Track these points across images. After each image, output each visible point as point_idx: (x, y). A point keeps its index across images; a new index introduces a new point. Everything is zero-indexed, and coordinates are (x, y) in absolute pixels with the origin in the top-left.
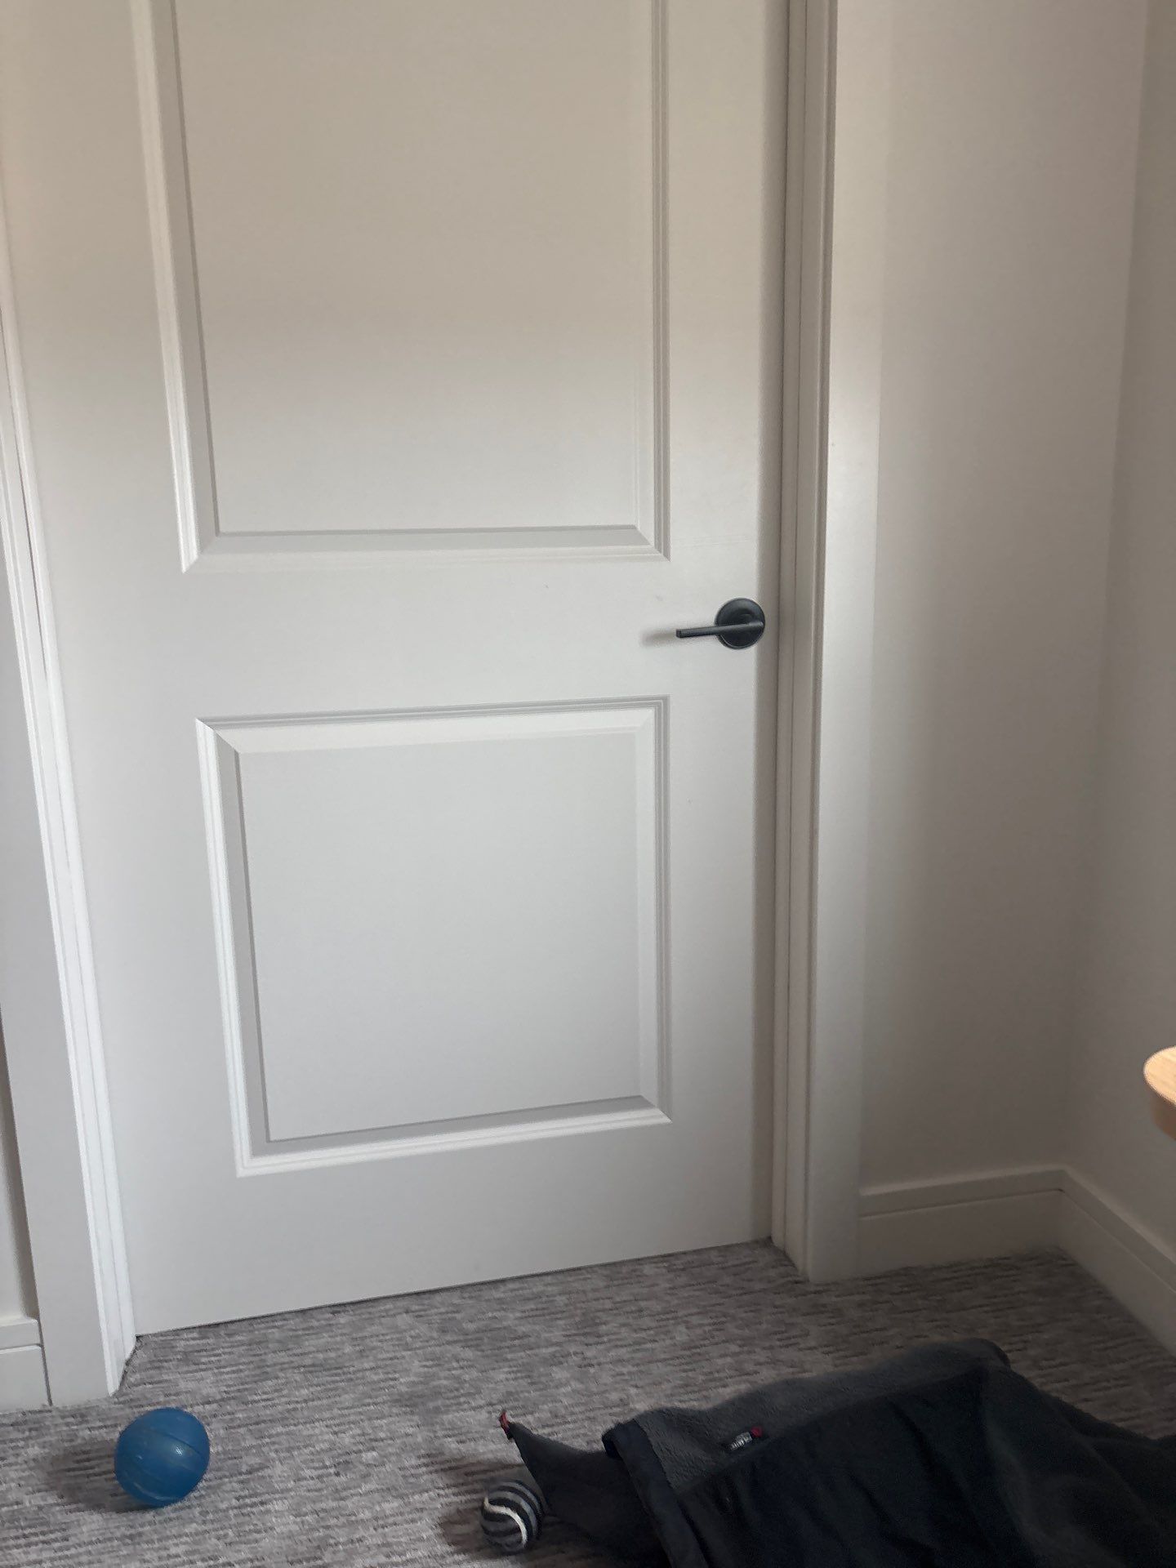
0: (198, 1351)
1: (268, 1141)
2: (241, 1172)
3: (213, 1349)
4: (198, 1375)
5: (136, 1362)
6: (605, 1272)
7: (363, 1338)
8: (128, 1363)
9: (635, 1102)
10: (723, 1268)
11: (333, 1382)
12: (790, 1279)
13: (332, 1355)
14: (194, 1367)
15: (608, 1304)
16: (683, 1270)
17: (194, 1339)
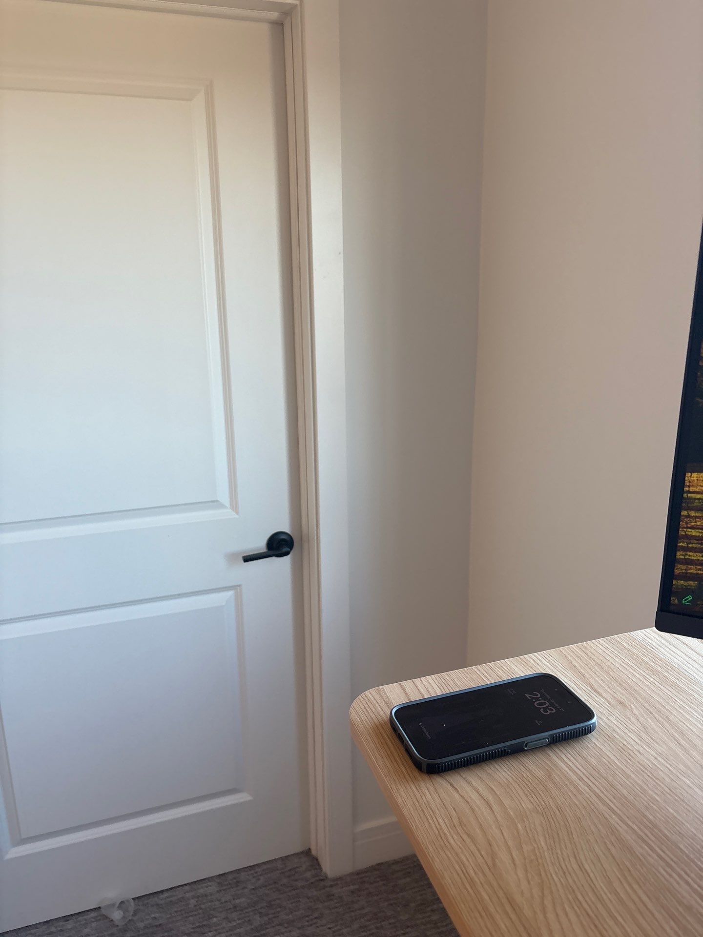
1: (21, 839)
2: (6, 857)
6: (219, 881)
9: (232, 791)
10: (283, 873)
12: (317, 878)
15: (218, 904)
16: (262, 875)
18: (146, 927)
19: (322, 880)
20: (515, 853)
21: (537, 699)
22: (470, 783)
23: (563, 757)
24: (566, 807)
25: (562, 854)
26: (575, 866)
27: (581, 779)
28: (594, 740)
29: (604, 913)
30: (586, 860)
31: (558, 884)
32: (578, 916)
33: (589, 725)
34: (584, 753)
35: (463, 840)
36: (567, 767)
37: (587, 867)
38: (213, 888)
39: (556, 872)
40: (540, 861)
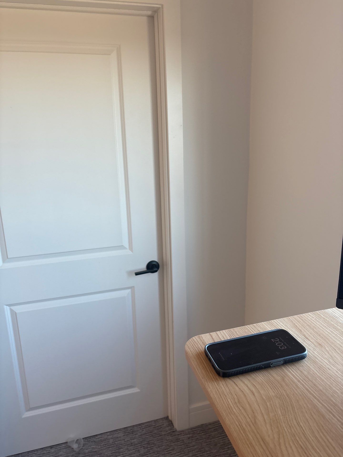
1: (30, 408)
2: (23, 416)
6: (124, 431)
7: (58, 456)
9: (130, 387)
10: (155, 427)
12: (172, 430)
15: (123, 442)
16: (145, 428)
18: (89, 452)
20: (266, 417)
21: (277, 342)
22: (244, 383)
23: (290, 370)
24: (291, 395)
25: (289, 417)
26: (295, 423)
27: (299, 381)
28: (306, 362)
29: (310, 447)
30: (301, 421)
31: (287, 432)
32: (296, 448)
33: (303, 355)
34: (301, 368)
35: (240, 410)
36: (292, 375)
37: (301, 424)
38: (121, 434)
39: (286, 427)
40: (278, 421)
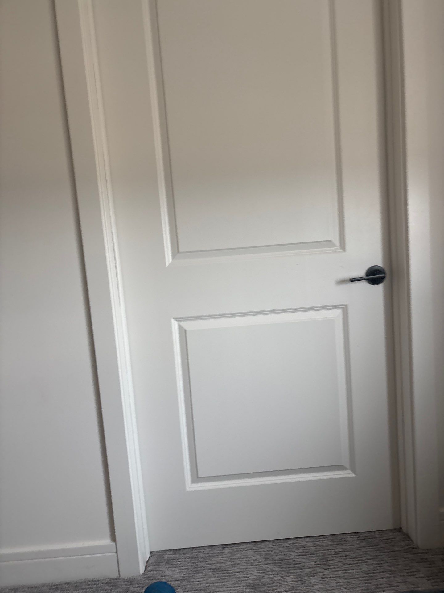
0: (173, 560)
1: (198, 478)
2: (188, 489)
3: (178, 559)
4: (173, 569)
5: (150, 562)
6: (331, 538)
7: (235, 559)
8: (147, 562)
9: (340, 467)
10: (381, 540)
11: (224, 576)
12: (410, 546)
13: (223, 565)
14: (171, 566)
15: (333, 553)
16: (364, 539)
17: (171, 554)
19: (414, 548)
38: (327, 542)
